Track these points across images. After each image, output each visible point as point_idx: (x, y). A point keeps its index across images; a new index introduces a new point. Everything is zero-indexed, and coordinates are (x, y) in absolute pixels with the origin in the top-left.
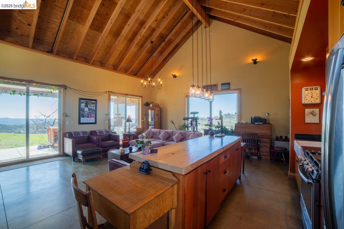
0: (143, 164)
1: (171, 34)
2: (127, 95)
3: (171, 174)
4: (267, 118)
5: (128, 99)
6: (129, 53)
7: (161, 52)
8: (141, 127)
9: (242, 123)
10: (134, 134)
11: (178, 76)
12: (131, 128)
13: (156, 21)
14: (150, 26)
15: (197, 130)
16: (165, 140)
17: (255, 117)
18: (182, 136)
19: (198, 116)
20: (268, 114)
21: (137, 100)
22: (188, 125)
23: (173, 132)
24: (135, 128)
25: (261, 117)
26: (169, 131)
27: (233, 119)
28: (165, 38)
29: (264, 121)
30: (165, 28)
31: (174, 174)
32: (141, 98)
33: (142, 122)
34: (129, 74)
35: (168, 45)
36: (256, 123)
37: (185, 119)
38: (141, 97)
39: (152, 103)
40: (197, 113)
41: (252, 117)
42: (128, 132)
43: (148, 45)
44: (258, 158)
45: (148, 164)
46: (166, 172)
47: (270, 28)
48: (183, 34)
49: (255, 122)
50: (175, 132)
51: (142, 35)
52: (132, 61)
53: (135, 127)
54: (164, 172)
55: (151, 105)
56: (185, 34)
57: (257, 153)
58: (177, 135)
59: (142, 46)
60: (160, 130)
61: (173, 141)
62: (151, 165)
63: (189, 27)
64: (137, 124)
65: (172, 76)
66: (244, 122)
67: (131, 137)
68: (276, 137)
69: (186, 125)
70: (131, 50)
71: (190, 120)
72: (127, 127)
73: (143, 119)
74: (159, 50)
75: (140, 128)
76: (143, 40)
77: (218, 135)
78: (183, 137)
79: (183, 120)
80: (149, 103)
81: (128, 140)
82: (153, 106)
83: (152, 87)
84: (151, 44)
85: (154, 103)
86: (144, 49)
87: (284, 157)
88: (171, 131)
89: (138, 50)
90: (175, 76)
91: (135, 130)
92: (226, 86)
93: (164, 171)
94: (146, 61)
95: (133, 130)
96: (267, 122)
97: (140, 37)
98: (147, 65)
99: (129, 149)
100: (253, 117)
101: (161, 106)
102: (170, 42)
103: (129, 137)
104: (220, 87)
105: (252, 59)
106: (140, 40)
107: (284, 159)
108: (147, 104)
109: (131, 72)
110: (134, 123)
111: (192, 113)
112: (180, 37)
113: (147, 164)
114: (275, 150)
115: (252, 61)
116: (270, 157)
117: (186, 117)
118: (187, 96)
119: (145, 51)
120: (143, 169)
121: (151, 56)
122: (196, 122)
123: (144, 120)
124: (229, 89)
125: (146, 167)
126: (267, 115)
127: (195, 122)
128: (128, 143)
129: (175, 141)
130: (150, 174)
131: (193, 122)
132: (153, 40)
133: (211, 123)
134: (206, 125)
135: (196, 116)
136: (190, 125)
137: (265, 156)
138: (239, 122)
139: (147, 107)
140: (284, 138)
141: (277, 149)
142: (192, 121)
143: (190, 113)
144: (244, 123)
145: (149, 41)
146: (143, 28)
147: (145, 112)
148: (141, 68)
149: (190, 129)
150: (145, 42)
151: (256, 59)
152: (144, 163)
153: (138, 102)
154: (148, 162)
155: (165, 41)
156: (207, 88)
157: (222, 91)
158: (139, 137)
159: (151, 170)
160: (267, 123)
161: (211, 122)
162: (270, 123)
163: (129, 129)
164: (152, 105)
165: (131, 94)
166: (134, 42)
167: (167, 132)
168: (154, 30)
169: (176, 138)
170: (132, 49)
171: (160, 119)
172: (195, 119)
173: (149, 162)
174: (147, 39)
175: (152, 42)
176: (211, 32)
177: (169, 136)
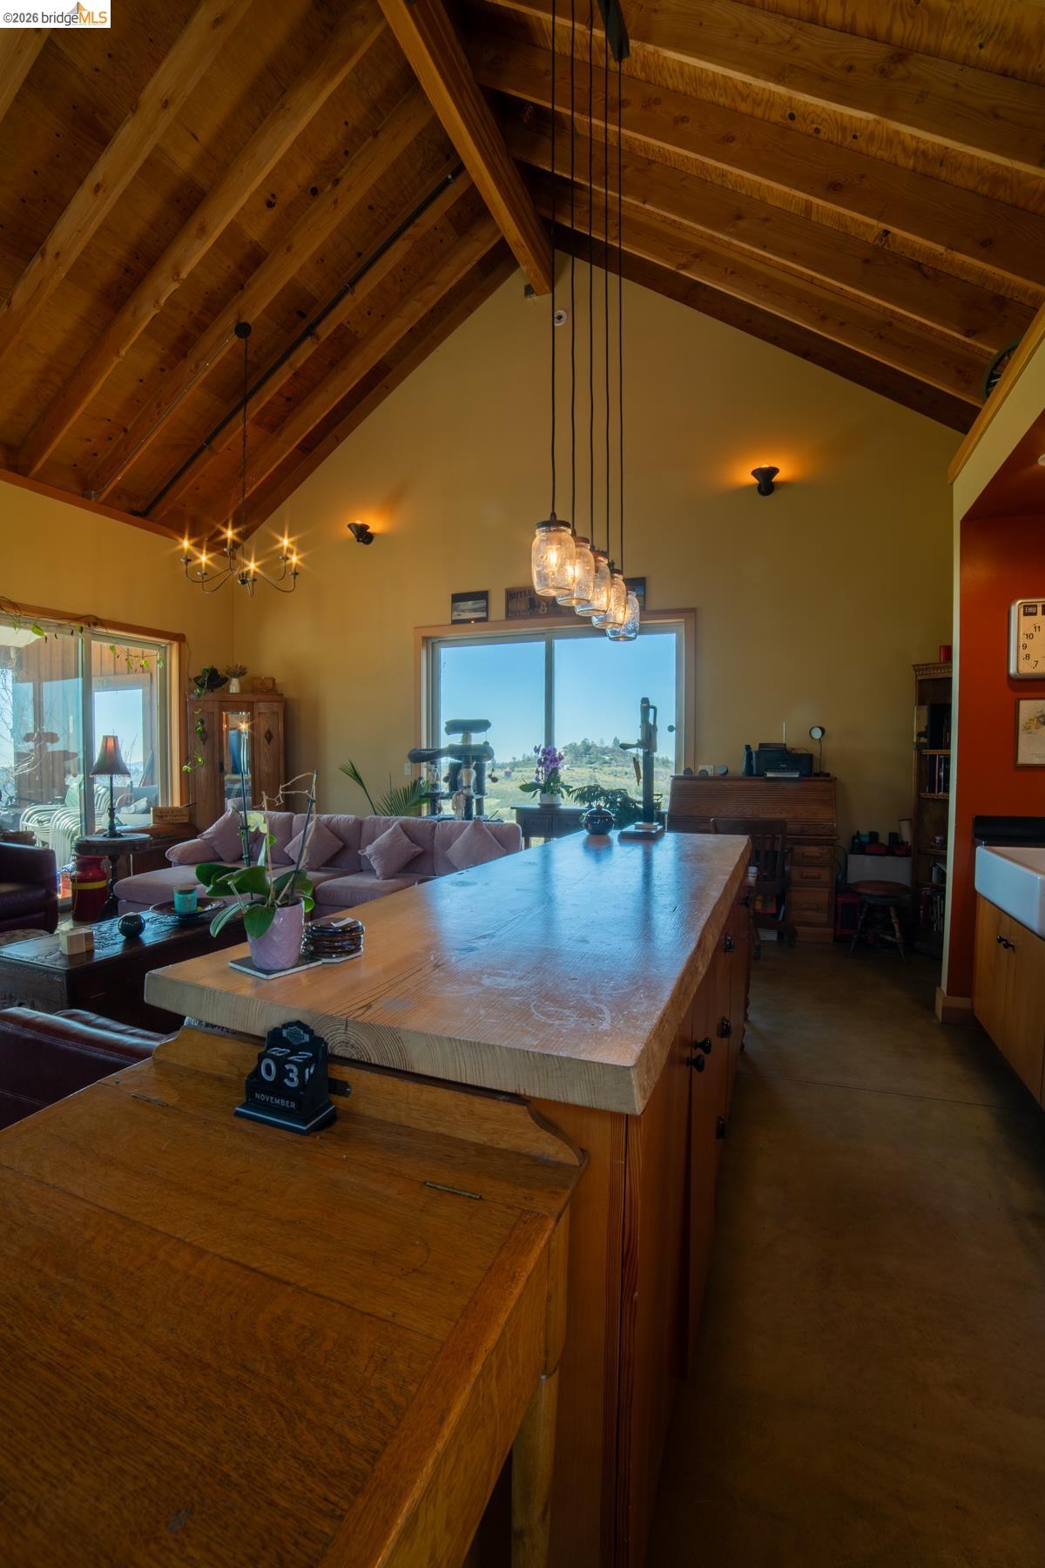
0: (277, 1051)
1: (348, 297)
2: (97, 622)
3: (518, 1113)
4: (814, 749)
5: (101, 648)
6: (102, 380)
7: (289, 399)
8: (177, 804)
9: (704, 777)
10: (143, 843)
11: (383, 536)
12: (124, 810)
13: (270, 205)
14: (233, 230)
15: (480, 812)
16: (318, 870)
17: (761, 745)
18: (412, 841)
19: (486, 743)
20: (823, 731)
21: (155, 654)
22: (435, 786)
23: (359, 825)
24: (146, 811)
25: (788, 746)
26: (343, 817)
27: (606, 769)
28: (319, 321)
29: (803, 763)
30: (320, 260)
31: (544, 1114)
32: (175, 645)
33: (184, 776)
34: (102, 503)
35: (333, 364)
36: (769, 775)
37: (418, 757)
38: (179, 638)
39: (240, 673)
40: (483, 725)
41: (748, 747)
42: (101, 831)
43: (220, 347)
44: (780, 935)
45: (317, 1044)
46: (480, 1104)
47: (842, 324)
48: (416, 309)
49: (767, 770)
50: (375, 824)
51: (184, 275)
52: (126, 431)
53: (143, 803)
54: (462, 1098)
55: (234, 686)
56: (425, 311)
57: (775, 916)
58: (383, 838)
59: (182, 347)
60: (291, 818)
61: (362, 871)
62: (339, 1051)
63: (451, 275)
64: (157, 786)
65: (350, 534)
66: (710, 769)
67: (122, 860)
68: (854, 838)
69: (421, 789)
70: (116, 361)
71: (445, 762)
72: (101, 806)
73: (187, 758)
74: (284, 381)
75: (174, 810)
76: (191, 313)
77: (631, 828)
78: (419, 849)
79: (409, 764)
80: (221, 672)
81: (104, 877)
82: (243, 690)
83: (244, 582)
84: (236, 338)
85: (250, 672)
86: (197, 367)
87: (896, 926)
88: (352, 817)
89: (162, 370)
90: (363, 535)
91: (148, 820)
93: (462, 1096)
94: (208, 442)
95: (134, 820)
96: (816, 769)
97: (175, 286)
98: (210, 465)
99: (123, 930)
100: (755, 748)
101: (290, 693)
102: (344, 345)
103: (113, 859)
105: (751, 470)
106: (171, 302)
107: (898, 934)
108: (214, 680)
109: (118, 493)
110: (136, 785)
111: (454, 727)
112: (398, 328)
113: (304, 1047)
114: (859, 894)
115: (754, 480)
116: (832, 930)
117: (424, 747)
118: (426, 639)
119: (203, 376)
120: (278, 1088)
121: (233, 414)
122: (480, 770)
123: (195, 762)
125: (301, 1075)
126: (817, 734)
127: (474, 774)
128: (103, 892)
129: (378, 873)
130: (338, 1126)
131: (463, 772)
132: (250, 318)
133: (553, 776)
134: (526, 788)
135: (477, 739)
136: (444, 788)
137: (809, 924)
138: (687, 771)
139: (210, 696)
140: (884, 839)
141: (869, 892)
142: (455, 769)
143: (443, 726)
144: (711, 773)
145: (229, 320)
146: (193, 228)
147: (202, 722)
148: (176, 478)
149: (447, 808)
150: (201, 326)
151: (774, 471)
152: (275, 1037)
153: (161, 665)
154: (311, 1032)
155: (318, 338)
158: (172, 859)
159: (340, 1088)
160: (817, 775)
161: (555, 771)
162: (828, 775)
163: (112, 815)
164: (241, 684)
165: (122, 619)
166: (134, 314)
167: (328, 825)
168: (254, 260)
169: (382, 853)
170: (123, 353)
171: (282, 757)
172: (472, 757)
173: (317, 1033)
174: (214, 305)
175: (243, 330)
176: (560, 318)
177: (341, 844)
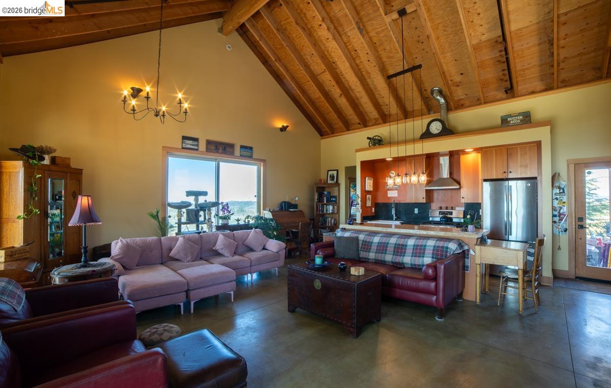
55: (47, 160)
92: (247, 152)
104: (237, 151)
105: (282, 125)
118: (168, 153)
124: (251, 157)
126: (297, 199)
156: (216, 147)
157: (241, 158)
176: (229, 47)
